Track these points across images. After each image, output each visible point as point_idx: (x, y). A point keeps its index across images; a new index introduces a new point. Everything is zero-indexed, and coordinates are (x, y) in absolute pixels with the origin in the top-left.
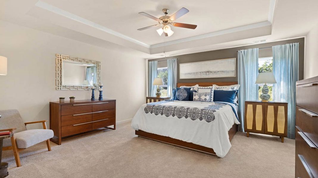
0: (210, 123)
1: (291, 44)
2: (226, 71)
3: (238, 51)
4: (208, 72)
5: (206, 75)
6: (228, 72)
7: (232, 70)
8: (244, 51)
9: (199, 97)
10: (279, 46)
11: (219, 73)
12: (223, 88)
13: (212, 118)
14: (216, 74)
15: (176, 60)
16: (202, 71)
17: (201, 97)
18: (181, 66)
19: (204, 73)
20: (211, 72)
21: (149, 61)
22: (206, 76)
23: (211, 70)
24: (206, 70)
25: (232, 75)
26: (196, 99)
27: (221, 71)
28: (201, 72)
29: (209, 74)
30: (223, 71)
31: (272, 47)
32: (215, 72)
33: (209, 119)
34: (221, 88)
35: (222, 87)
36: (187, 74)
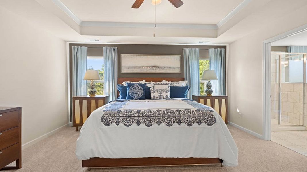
0: (212, 126)
1: (221, 49)
2: (173, 67)
3: (184, 49)
4: (155, 67)
5: (153, 69)
6: (174, 68)
7: (178, 67)
8: (189, 50)
9: (160, 94)
10: (213, 49)
11: (165, 68)
12: (176, 84)
13: (212, 120)
14: (163, 69)
15: (117, 49)
16: (149, 66)
17: (162, 94)
18: (123, 57)
19: (150, 67)
20: (158, 67)
21: (71, 45)
22: (152, 71)
23: (158, 64)
24: (153, 64)
25: (178, 71)
26: (156, 96)
27: (168, 67)
28: (147, 67)
29: (156, 69)
30: (169, 67)
31: (209, 49)
32: (162, 67)
33: (209, 122)
34: (174, 84)
35: (175, 82)
36: (130, 67)
